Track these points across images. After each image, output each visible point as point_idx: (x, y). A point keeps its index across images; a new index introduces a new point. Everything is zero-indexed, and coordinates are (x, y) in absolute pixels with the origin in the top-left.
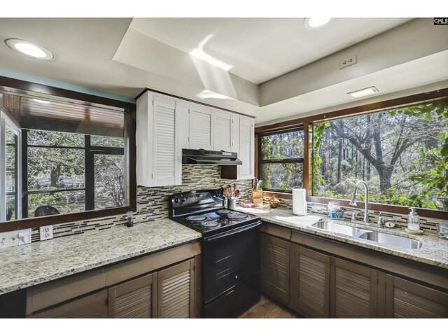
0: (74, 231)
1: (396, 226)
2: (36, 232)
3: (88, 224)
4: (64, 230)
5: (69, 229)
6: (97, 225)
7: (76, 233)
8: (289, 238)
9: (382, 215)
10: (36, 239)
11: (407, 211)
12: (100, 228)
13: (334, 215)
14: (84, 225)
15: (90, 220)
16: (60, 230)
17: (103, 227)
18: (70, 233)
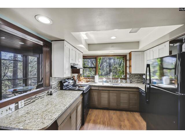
0: (32, 101)
1: (117, 82)
2: (17, 105)
3: (37, 97)
4: (28, 101)
5: (29, 100)
6: (40, 97)
7: (33, 102)
8: (98, 89)
9: (114, 80)
10: (17, 108)
11: (118, 79)
12: (41, 98)
13: (105, 82)
14: (35, 97)
15: (37, 95)
16: (26, 102)
17: (42, 97)
18: (30, 102)
